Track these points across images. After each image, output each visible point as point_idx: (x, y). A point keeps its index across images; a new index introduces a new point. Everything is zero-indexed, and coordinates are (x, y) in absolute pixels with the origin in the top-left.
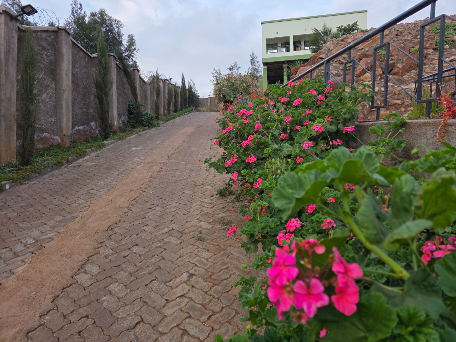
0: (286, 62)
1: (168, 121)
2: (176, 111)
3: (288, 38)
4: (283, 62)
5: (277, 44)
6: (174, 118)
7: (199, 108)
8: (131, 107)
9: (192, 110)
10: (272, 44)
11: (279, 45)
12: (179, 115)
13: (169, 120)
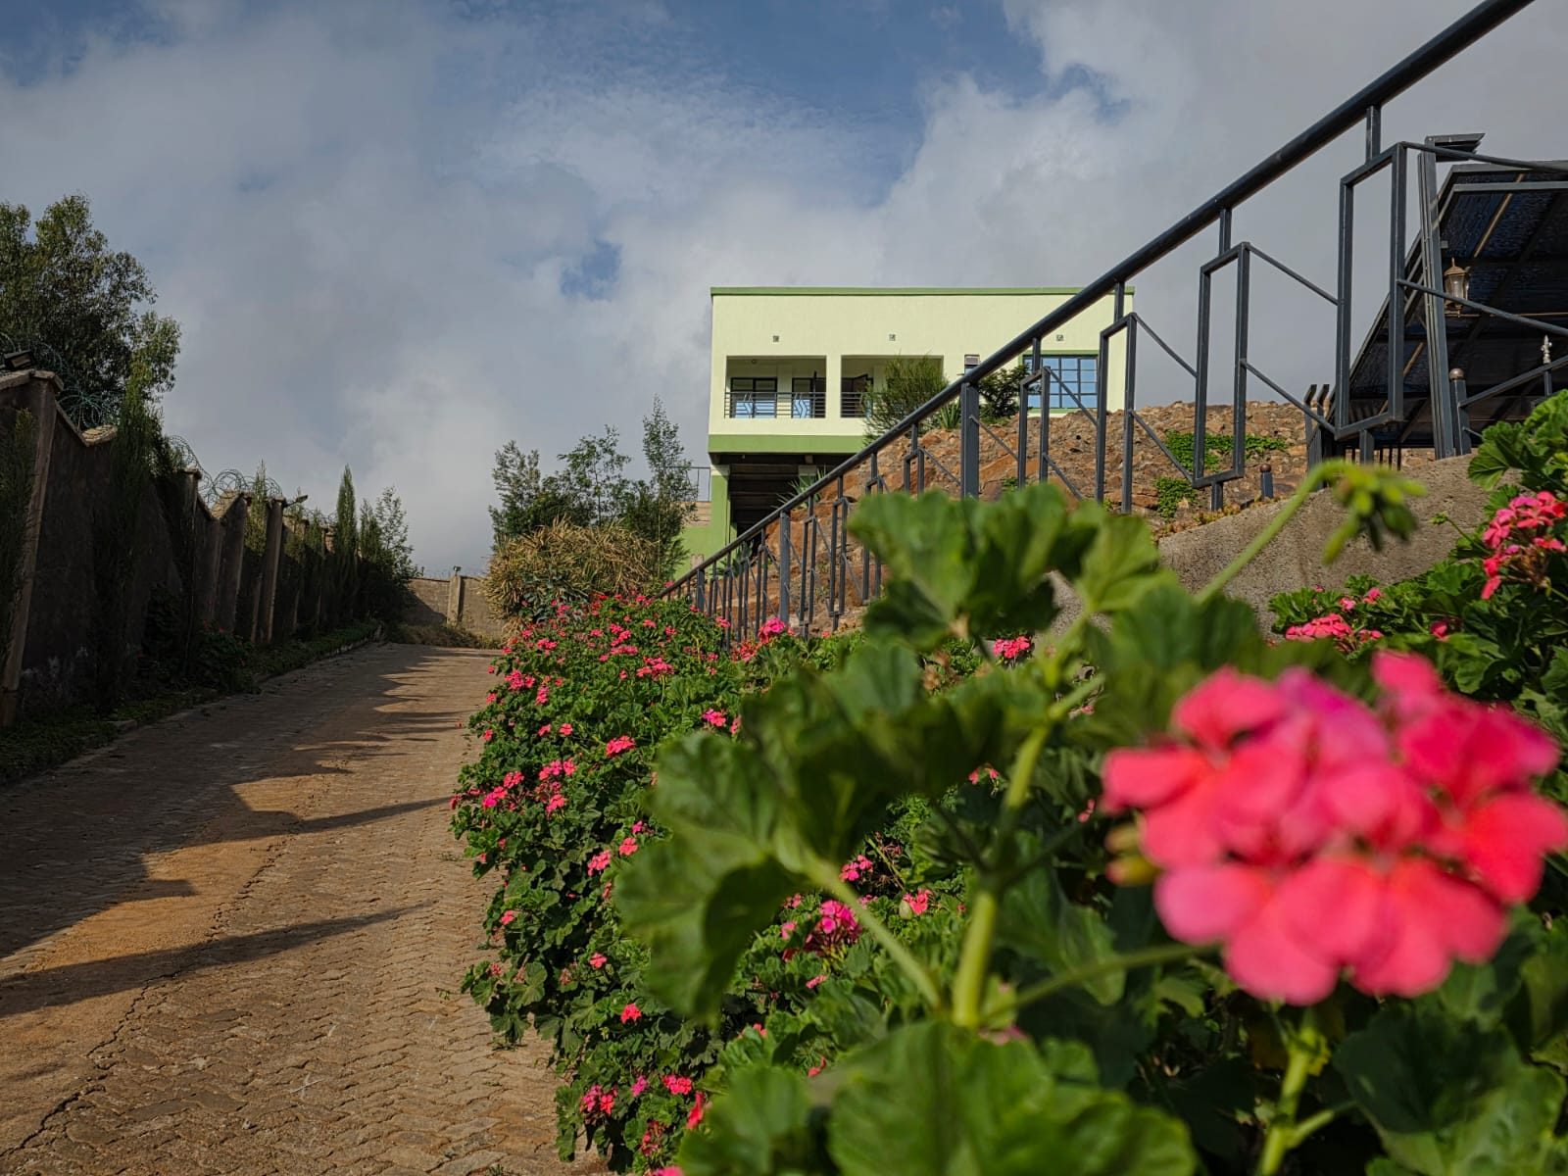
0: (809, 460)
1: (279, 674)
2: (304, 635)
3: (821, 362)
4: (799, 459)
5: (776, 380)
6: (301, 666)
7: (403, 626)
8: (160, 610)
9: (370, 635)
10: (755, 380)
11: (785, 386)
12: (321, 655)
13: (286, 668)
